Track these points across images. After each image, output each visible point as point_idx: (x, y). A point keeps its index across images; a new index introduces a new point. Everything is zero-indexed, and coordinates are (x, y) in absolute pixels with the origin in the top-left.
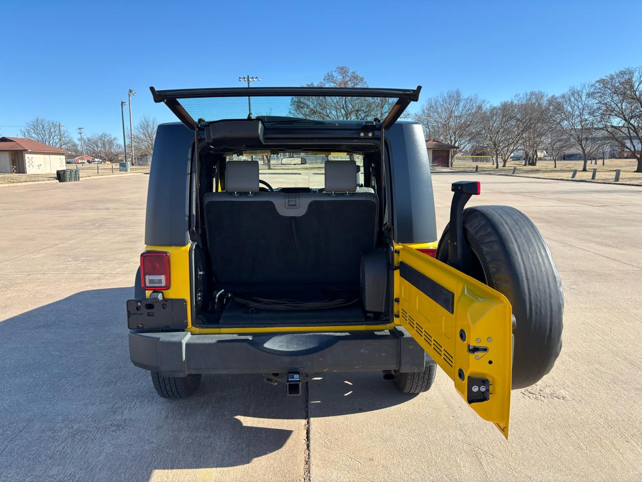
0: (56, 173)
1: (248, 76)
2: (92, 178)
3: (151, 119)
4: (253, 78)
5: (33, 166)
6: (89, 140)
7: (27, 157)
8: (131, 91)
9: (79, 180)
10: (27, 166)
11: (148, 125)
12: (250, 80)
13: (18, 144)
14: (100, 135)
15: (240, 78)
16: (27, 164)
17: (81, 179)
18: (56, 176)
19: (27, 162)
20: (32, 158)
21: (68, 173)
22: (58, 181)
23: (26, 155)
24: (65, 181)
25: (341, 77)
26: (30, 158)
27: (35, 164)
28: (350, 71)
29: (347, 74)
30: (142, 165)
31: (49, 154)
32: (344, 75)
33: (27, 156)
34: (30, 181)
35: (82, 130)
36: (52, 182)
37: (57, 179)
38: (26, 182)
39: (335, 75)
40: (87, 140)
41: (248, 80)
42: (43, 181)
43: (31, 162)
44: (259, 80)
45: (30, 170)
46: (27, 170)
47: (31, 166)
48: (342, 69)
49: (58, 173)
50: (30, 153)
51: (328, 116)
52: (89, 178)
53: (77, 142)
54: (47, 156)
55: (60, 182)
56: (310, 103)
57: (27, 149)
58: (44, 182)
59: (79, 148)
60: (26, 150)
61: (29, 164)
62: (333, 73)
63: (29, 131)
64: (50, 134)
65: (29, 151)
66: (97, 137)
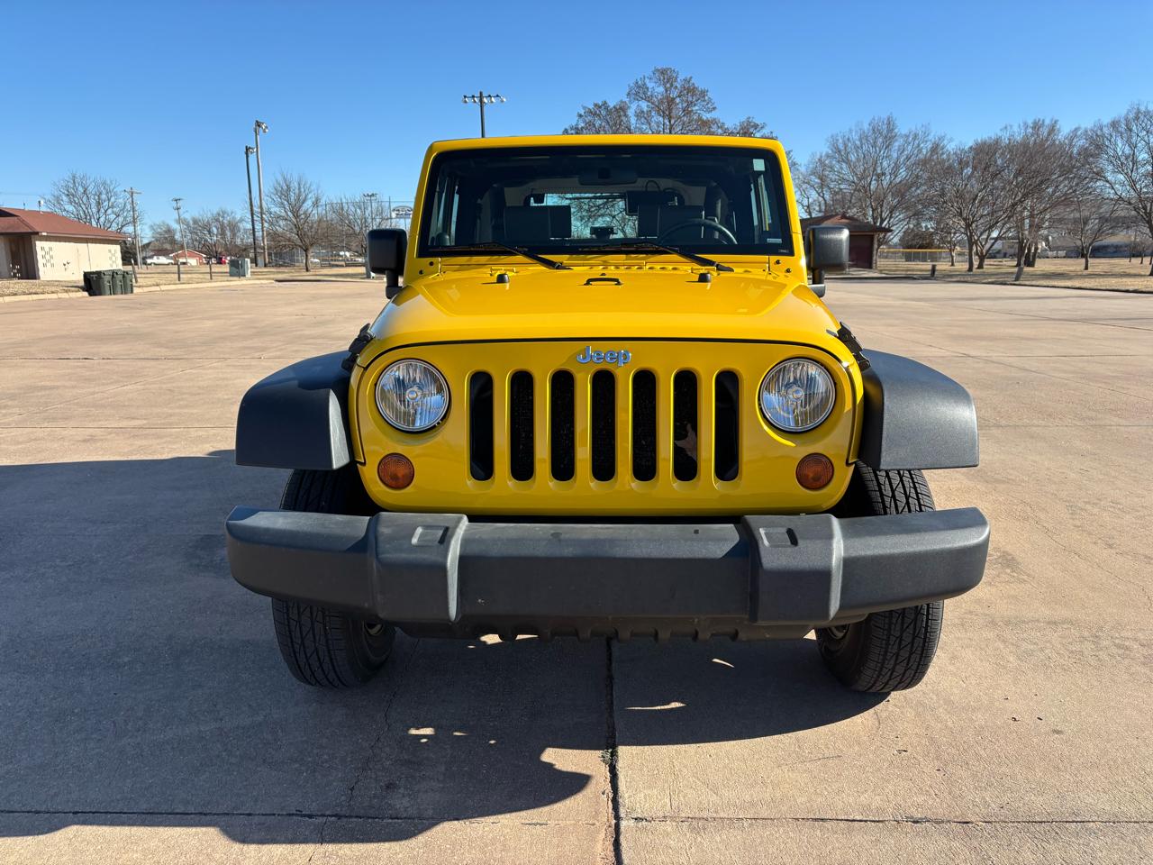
0: (82, 278)
1: (481, 93)
2: (163, 288)
3: (296, 178)
4: (490, 96)
5: (53, 265)
6: (195, 222)
7: (40, 246)
8: (258, 124)
9: (132, 292)
10: (40, 265)
11: (289, 188)
12: (485, 100)
13: (23, 221)
14: (215, 212)
15: (465, 97)
16: (40, 262)
17: (135, 290)
18: (82, 284)
19: (39, 257)
20: (51, 249)
21: (107, 278)
22: (86, 294)
23: (37, 243)
24: (100, 294)
25: (661, 89)
26: (47, 249)
27: (58, 261)
28: (681, 77)
29: (675, 84)
30: (281, 266)
31: (87, 241)
32: (668, 85)
33: (39, 244)
34: (24, 294)
35: (180, 203)
36: (73, 295)
37: (84, 289)
38: (15, 295)
39: (650, 85)
40: (191, 222)
41: (481, 101)
42: (53, 292)
43: (48, 257)
44: (502, 101)
45: (45, 273)
46: (41, 273)
47: (49, 265)
48: (663, 72)
49: (87, 276)
50: (47, 239)
52: (157, 288)
53: (175, 226)
54: (83, 246)
55: (90, 295)
57: (37, 230)
58: (54, 296)
59: (178, 237)
60: (37, 233)
61: (44, 261)
62: (647, 81)
63: (58, 199)
64: (99, 204)
65: (44, 234)
66: (209, 215)
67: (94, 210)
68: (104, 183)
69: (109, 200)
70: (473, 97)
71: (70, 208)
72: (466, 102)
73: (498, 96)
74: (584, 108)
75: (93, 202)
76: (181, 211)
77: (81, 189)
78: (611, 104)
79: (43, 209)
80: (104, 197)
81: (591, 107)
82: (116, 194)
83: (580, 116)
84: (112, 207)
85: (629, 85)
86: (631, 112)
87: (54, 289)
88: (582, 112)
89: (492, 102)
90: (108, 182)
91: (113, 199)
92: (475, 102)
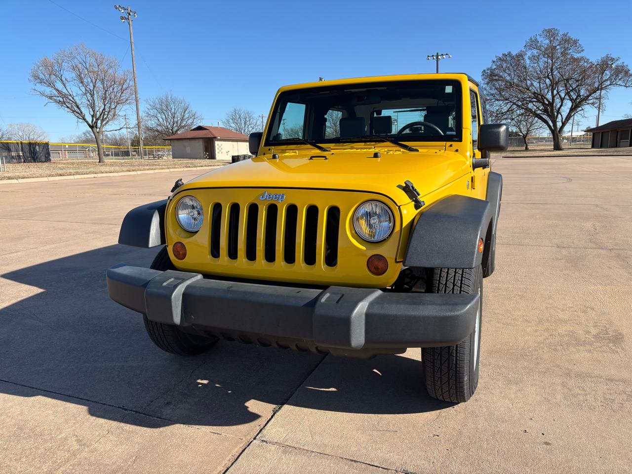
0: (231, 158)
1: (437, 53)
4: (442, 55)
5: (222, 153)
6: (292, 130)
7: (217, 144)
10: (217, 153)
12: (440, 57)
13: (210, 132)
15: (428, 56)
16: (217, 151)
18: (231, 161)
19: (216, 149)
20: (221, 145)
21: (241, 158)
23: (216, 142)
25: (547, 41)
26: (220, 145)
27: (224, 151)
28: (561, 33)
29: (556, 38)
31: (237, 141)
32: (552, 39)
33: (217, 143)
34: (206, 166)
36: (227, 166)
38: (202, 166)
39: (539, 39)
40: (290, 131)
41: (437, 58)
42: (218, 165)
43: (220, 149)
44: (449, 57)
45: (219, 156)
46: (217, 157)
47: (220, 152)
48: (549, 31)
49: (233, 157)
50: (220, 140)
51: (528, 89)
54: (235, 143)
56: (506, 75)
58: (219, 167)
60: (216, 137)
61: (218, 151)
62: (538, 37)
63: (228, 121)
64: (245, 123)
65: (219, 138)
66: (298, 127)
67: (243, 126)
68: (248, 113)
69: (250, 121)
70: (433, 56)
71: (233, 125)
72: (428, 59)
73: (447, 54)
74: (496, 57)
75: (243, 122)
76: (285, 125)
77: (238, 116)
78: (514, 53)
79: (221, 125)
80: (248, 119)
81: (501, 56)
82: (253, 118)
83: (494, 62)
84: (251, 124)
85: (526, 41)
86: (526, 58)
87: (219, 164)
88: (495, 60)
89: (444, 58)
90: (250, 112)
91: (251, 120)
92: (434, 59)
